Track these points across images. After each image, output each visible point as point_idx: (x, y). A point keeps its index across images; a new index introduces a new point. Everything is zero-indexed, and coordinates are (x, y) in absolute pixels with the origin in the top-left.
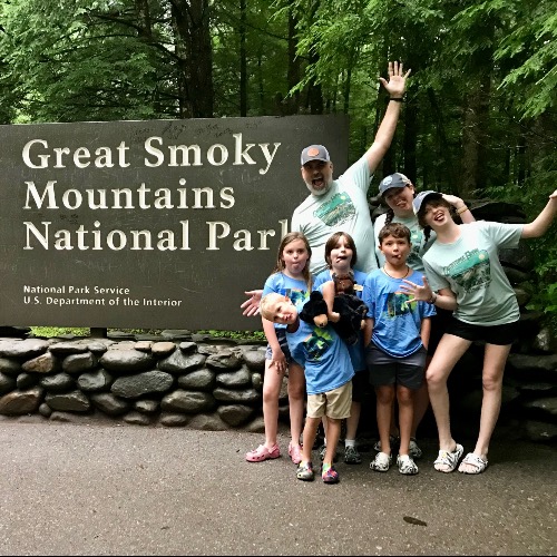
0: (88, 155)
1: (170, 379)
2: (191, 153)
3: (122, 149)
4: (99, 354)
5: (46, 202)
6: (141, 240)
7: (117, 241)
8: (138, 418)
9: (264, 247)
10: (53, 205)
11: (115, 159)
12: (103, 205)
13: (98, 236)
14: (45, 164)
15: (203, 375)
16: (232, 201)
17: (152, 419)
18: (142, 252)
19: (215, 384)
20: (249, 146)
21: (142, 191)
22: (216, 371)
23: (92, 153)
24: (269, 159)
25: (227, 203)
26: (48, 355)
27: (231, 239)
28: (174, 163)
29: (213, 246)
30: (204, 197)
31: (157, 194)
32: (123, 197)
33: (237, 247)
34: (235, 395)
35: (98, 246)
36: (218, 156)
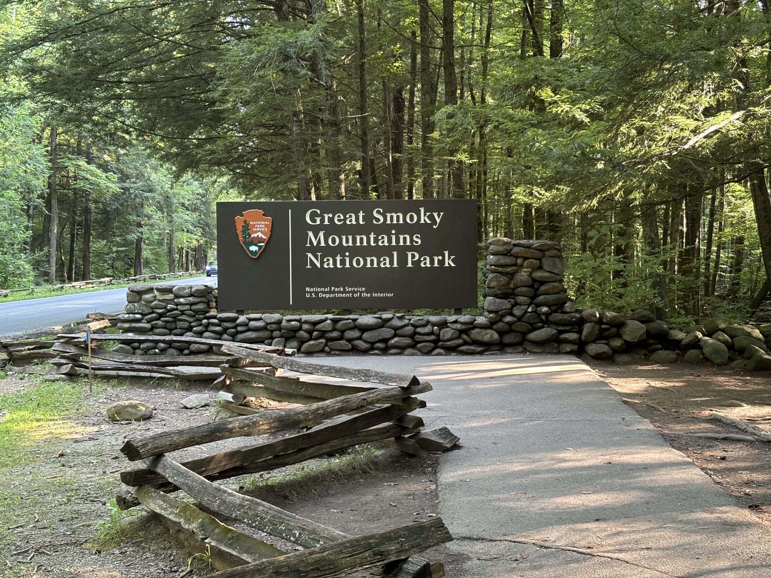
0: (342, 218)
1: (393, 332)
2: (398, 217)
3: (361, 214)
4: (355, 320)
5: (319, 242)
6: (372, 262)
7: (358, 263)
8: (377, 352)
9: (436, 265)
10: (323, 244)
11: (357, 219)
12: (350, 244)
13: (347, 260)
14: (318, 222)
15: (410, 329)
16: (420, 241)
17: (385, 351)
18: (372, 268)
19: (415, 333)
20: (428, 214)
21: (372, 236)
22: (415, 326)
23: (345, 217)
24: (438, 221)
25: (417, 242)
26: (329, 321)
27: (419, 261)
28: (389, 222)
29: (410, 265)
30: (405, 239)
31: (380, 238)
32: (361, 239)
33: (422, 265)
34: (427, 338)
35: (348, 266)
36: (412, 218)
